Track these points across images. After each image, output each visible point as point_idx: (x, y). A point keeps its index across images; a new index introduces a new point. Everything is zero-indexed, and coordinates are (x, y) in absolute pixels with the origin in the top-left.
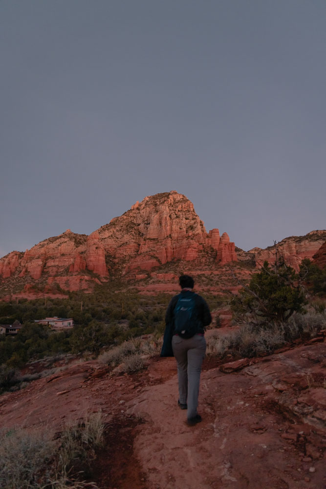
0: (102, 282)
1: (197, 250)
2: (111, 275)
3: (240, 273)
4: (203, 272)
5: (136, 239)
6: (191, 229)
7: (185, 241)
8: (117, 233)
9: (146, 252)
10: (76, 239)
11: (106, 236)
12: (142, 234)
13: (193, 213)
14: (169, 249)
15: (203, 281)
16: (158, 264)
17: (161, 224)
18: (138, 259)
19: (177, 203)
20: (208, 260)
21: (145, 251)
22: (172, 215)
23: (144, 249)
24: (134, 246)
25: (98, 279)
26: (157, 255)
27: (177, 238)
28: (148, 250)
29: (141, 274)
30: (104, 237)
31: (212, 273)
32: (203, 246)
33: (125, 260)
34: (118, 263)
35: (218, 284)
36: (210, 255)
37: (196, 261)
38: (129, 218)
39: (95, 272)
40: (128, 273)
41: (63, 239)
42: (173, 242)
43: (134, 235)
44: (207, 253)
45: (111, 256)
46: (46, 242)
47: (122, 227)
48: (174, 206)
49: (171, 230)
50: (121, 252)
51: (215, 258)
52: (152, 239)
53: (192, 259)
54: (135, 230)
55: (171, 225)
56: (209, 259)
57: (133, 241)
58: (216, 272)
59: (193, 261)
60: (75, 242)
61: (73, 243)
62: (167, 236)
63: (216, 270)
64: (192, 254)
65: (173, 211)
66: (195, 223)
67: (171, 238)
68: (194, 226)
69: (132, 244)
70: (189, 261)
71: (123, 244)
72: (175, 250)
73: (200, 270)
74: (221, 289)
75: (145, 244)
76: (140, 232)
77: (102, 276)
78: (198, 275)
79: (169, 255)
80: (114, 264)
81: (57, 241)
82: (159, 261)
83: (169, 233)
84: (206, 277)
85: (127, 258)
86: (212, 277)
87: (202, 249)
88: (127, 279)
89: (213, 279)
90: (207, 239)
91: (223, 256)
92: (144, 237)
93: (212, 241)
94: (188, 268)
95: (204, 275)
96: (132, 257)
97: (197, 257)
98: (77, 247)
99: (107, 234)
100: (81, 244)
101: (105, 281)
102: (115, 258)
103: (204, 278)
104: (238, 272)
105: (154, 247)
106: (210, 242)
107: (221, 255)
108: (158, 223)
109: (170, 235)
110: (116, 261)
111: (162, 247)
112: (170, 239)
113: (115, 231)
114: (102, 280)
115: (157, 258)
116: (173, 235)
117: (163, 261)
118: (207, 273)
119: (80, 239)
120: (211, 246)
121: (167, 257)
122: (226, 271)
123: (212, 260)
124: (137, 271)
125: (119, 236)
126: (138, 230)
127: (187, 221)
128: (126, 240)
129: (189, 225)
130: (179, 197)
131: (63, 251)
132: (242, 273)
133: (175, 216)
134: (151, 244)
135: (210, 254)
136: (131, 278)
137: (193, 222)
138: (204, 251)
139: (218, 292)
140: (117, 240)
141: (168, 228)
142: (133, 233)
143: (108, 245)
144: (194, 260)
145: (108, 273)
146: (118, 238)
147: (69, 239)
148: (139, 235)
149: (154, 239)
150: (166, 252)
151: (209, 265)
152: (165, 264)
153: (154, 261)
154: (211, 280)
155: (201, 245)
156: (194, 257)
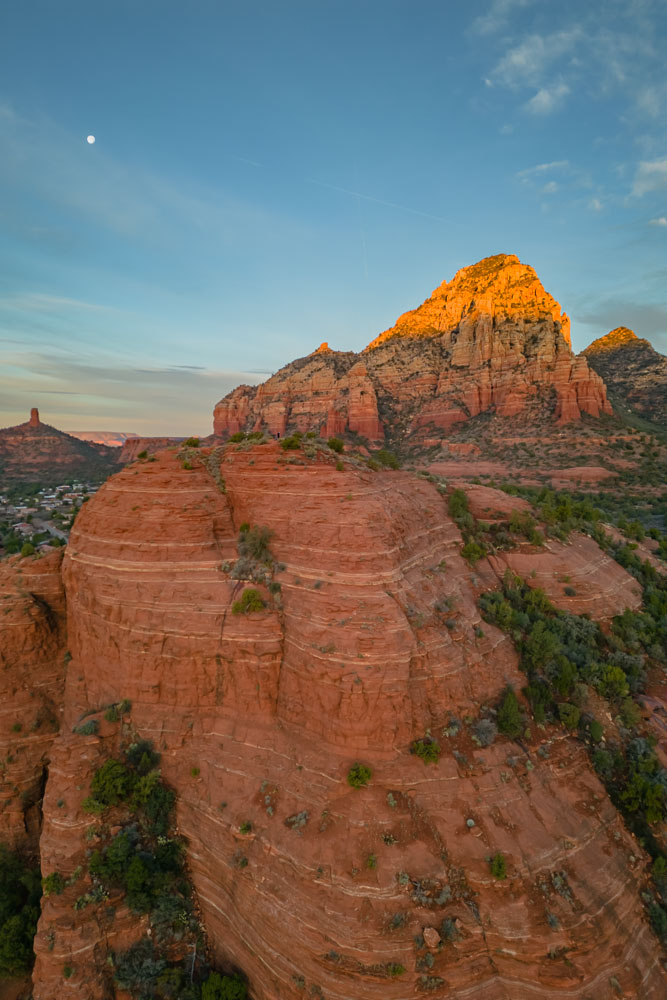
0: (371, 452)
1: (525, 395)
2: (388, 436)
3: (582, 444)
4: (524, 440)
5: (435, 363)
6: (533, 343)
7: (509, 376)
8: (403, 353)
9: (448, 393)
10: (336, 364)
11: (384, 361)
12: (447, 353)
13: (541, 307)
14: (485, 390)
15: (518, 458)
16: (463, 417)
17: (475, 337)
18: (434, 405)
19: (513, 286)
20: (540, 415)
21: (446, 391)
22: (498, 316)
23: (445, 387)
24: (429, 379)
25: (366, 447)
26: (464, 400)
27: (501, 366)
28: (451, 388)
29: (430, 437)
30: (379, 363)
31: (539, 441)
32: (539, 386)
33: (413, 407)
34: (401, 413)
35: (537, 465)
36: (546, 405)
37: (520, 417)
38: (426, 318)
39: (360, 434)
40: (414, 432)
41: (315, 363)
42: (493, 374)
43: (432, 356)
44: (543, 400)
45: (392, 398)
46: (288, 371)
47: (412, 339)
48: (504, 296)
49: (492, 351)
50: (408, 391)
51: (553, 412)
52: (459, 368)
53: (514, 414)
54: (434, 346)
55: (492, 340)
56: (543, 413)
57: (429, 369)
58: (546, 441)
59: (515, 417)
60: (334, 369)
61: (332, 372)
62: (484, 363)
63: (547, 436)
64: (514, 403)
65: (502, 309)
66: (542, 330)
67: (490, 366)
68: (540, 336)
69: (427, 376)
70: (507, 418)
71: (412, 375)
72: (494, 390)
73: (521, 435)
74: (539, 474)
75: (446, 378)
76: (443, 350)
77: (372, 440)
78: (515, 445)
79: (484, 399)
80: (396, 413)
81: (307, 367)
82: (467, 411)
83: (487, 356)
84: (525, 450)
85: (417, 403)
86: (537, 449)
87: (535, 392)
88: (411, 445)
89: (536, 453)
90: (546, 373)
91: (564, 410)
92: (448, 360)
93: (555, 376)
94: (501, 432)
95: (524, 444)
96: (425, 401)
97: (523, 410)
98: (338, 379)
99: (385, 357)
100: (344, 371)
101: (376, 448)
102: (397, 402)
103: (521, 452)
104: (579, 440)
105: (461, 384)
106: (552, 378)
107: (561, 406)
108: (471, 335)
109: (489, 361)
110: (399, 407)
111: (472, 386)
112: (487, 369)
113: (399, 349)
114: (371, 448)
115: (463, 404)
116: (493, 361)
117: (474, 411)
118: (530, 441)
119: (344, 363)
120: (552, 385)
121: (480, 402)
122: (563, 438)
123: (548, 413)
124: (428, 430)
125: (406, 360)
126: (440, 344)
127: (528, 325)
128: (417, 368)
129: (530, 335)
130: (518, 273)
131: (316, 387)
132: (588, 443)
133: (505, 318)
134: (456, 376)
135: (548, 403)
136: (417, 444)
137: (538, 327)
138: (538, 397)
139: (532, 479)
140: (402, 367)
141: (486, 347)
142: (430, 352)
143: (386, 377)
144: (517, 414)
145: (382, 434)
146: (403, 363)
147: (324, 364)
148: (441, 355)
149: (462, 368)
150: (479, 394)
151: (539, 426)
152: (476, 417)
153: (457, 411)
154: (532, 456)
155: (534, 386)
156: (517, 409)
